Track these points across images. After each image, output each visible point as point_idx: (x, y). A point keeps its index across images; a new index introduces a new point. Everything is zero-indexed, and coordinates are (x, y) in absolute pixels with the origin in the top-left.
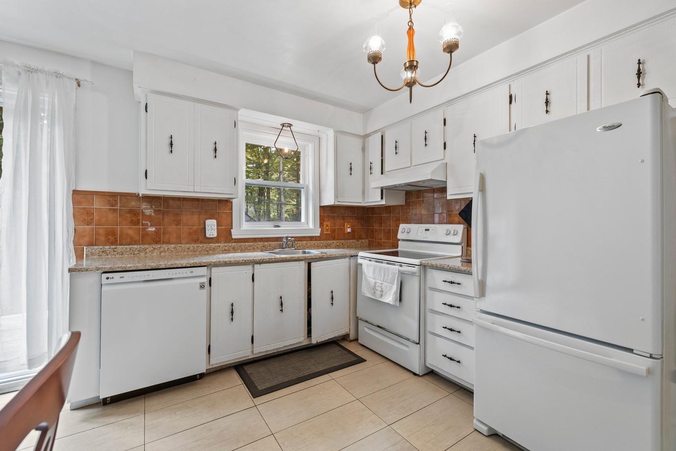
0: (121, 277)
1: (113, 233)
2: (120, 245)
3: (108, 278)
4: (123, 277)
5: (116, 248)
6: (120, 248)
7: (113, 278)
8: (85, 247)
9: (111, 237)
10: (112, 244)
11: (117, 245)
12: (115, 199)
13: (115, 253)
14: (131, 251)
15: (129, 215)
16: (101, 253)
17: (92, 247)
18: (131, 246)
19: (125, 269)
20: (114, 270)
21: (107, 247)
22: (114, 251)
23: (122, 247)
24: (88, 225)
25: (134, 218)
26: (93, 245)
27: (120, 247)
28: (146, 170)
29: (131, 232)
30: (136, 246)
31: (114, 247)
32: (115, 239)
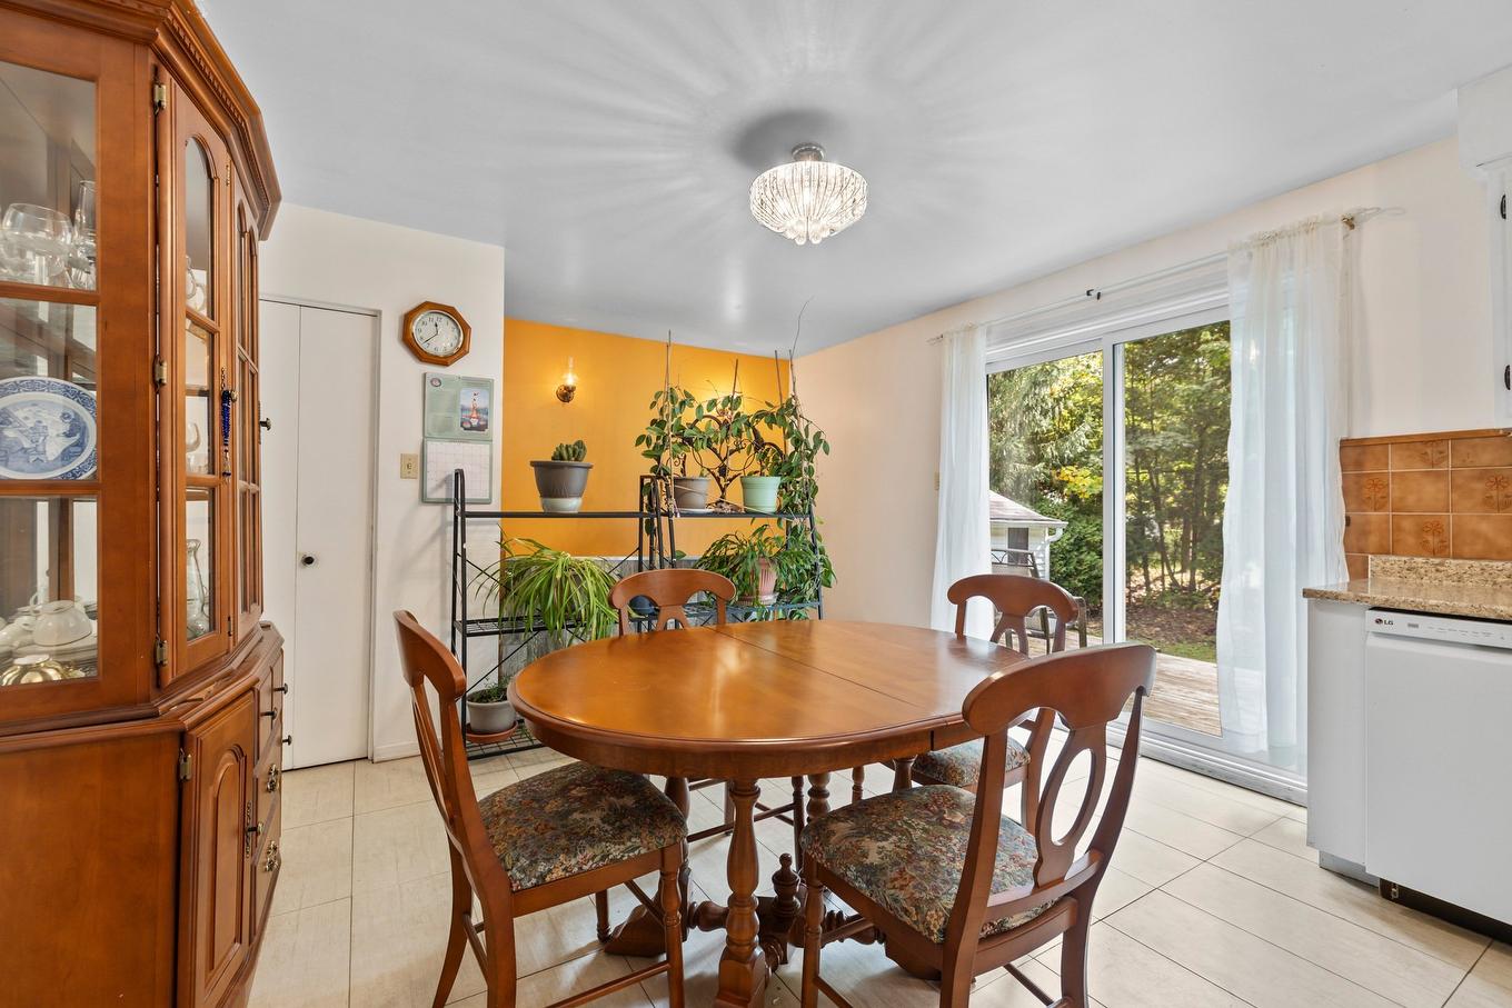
0: (1410, 625)
1: (1437, 529)
2: (1454, 558)
3: (1379, 621)
4: (1416, 626)
5: (1442, 564)
6: (1452, 565)
7: (1391, 623)
8: (1370, 556)
9: (1430, 538)
10: (1434, 554)
11: (1448, 557)
12: (1441, 449)
13: (1439, 575)
14: (1486, 574)
15: (1479, 486)
16: (1405, 572)
17: (1384, 557)
18: (1484, 563)
19: (1422, 609)
20: (1396, 607)
21: (1420, 560)
22: (1437, 571)
23: (1461, 561)
24: (1375, 510)
25: (1494, 493)
26: (1388, 553)
27: (1452, 561)
28: (1508, 367)
29: (1484, 527)
30: (1500, 564)
31: (1437, 561)
32: (1442, 542)
